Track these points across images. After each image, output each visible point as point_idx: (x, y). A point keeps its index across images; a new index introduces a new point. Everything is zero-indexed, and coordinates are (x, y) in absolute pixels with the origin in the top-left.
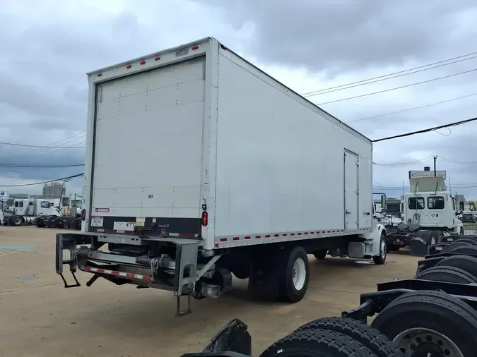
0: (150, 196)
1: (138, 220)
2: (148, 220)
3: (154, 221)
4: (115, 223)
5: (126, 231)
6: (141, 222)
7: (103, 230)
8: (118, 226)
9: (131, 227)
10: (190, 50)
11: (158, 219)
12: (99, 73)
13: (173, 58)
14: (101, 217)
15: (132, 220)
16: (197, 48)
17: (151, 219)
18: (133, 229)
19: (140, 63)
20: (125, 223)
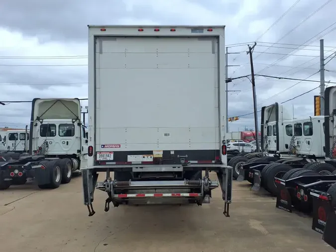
0: (166, 135)
1: (154, 153)
2: (166, 152)
3: (172, 153)
4: (128, 156)
5: (142, 162)
6: (158, 154)
7: (114, 163)
8: (132, 158)
9: (149, 159)
10: (205, 30)
11: (175, 151)
12: (103, 28)
13: (189, 33)
14: (110, 152)
15: (150, 153)
16: (212, 30)
17: (169, 151)
18: (151, 160)
19: (154, 29)
20: (141, 156)
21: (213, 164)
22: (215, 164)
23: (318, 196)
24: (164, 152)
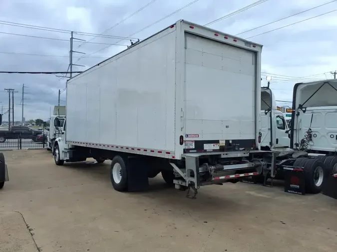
0: (227, 127)
1: (220, 142)
2: (227, 141)
3: (231, 142)
4: (204, 145)
5: (213, 150)
6: (223, 143)
7: (195, 151)
8: (207, 147)
9: (217, 147)
10: (252, 46)
12: (192, 26)
13: (243, 45)
14: (192, 141)
15: (217, 142)
16: (255, 47)
17: (229, 141)
18: (218, 148)
19: (224, 36)
20: (212, 144)
21: (251, 150)
22: (253, 150)
23: (292, 169)
24: (226, 141)
